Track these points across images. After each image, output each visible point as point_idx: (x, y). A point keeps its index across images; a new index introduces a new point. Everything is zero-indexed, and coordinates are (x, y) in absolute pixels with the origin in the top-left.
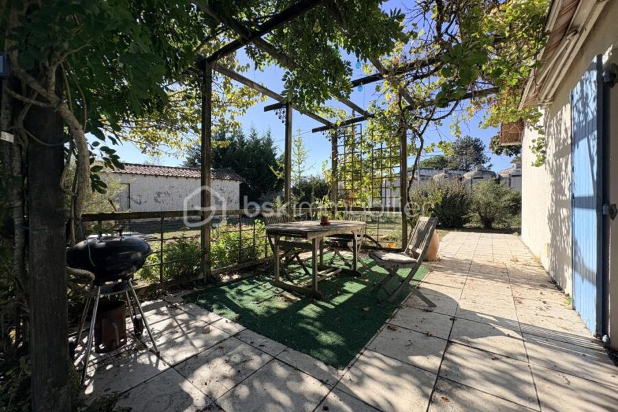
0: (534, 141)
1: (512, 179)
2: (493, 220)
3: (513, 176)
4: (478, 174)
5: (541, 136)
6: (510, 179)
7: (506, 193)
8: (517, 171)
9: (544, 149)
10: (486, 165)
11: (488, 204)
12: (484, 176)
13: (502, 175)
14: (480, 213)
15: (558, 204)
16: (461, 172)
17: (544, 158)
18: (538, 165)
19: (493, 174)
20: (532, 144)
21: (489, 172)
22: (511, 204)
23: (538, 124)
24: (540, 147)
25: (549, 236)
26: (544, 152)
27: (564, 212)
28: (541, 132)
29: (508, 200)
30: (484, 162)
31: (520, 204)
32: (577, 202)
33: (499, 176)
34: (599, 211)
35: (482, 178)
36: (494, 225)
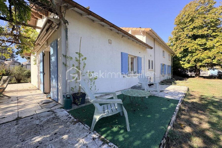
0: (34, 59)
1: (27, 66)
2: (21, 79)
3: (27, 65)
4: (13, 62)
5: (35, 58)
6: (26, 66)
7: (25, 71)
8: (29, 63)
9: (36, 61)
10: (15, 59)
11: (19, 74)
12: (15, 64)
13: (23, 64)
14: (16, 78)
15: (39, 73)
16: (3, 61)
17: (36, 63)
18: (35, 65)
19: (20, 64)
20: (33, 59)
21: (18, 62)
22: (28, 74)
23: (35, 55)
24: (35, 61)
25: (37, 80)
26: (36, 62)
27: (40, 74)
28: (35, 57)
29: (26, 73)
30: (14, 58)
31: (31, 74)
32: (41, 72)
33: (22, 64)
34: (43, 74)
35: (14, 64)
36: (22, 81)
